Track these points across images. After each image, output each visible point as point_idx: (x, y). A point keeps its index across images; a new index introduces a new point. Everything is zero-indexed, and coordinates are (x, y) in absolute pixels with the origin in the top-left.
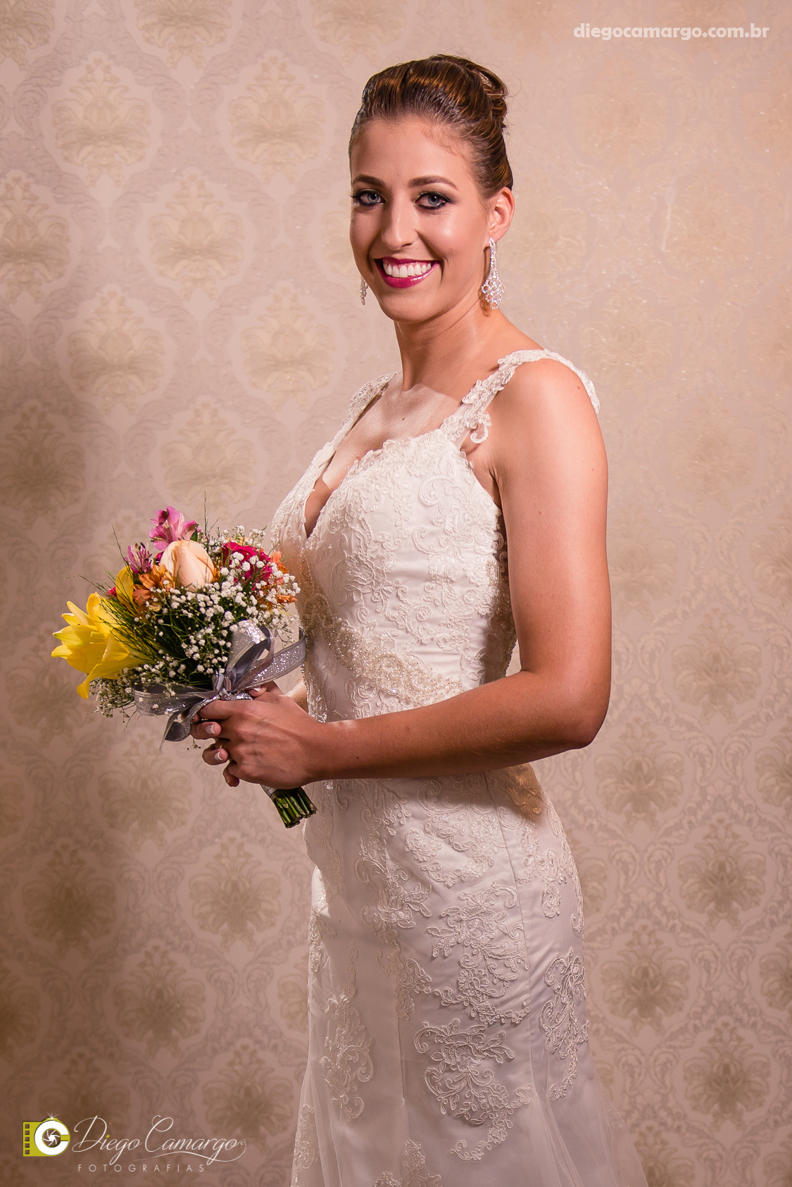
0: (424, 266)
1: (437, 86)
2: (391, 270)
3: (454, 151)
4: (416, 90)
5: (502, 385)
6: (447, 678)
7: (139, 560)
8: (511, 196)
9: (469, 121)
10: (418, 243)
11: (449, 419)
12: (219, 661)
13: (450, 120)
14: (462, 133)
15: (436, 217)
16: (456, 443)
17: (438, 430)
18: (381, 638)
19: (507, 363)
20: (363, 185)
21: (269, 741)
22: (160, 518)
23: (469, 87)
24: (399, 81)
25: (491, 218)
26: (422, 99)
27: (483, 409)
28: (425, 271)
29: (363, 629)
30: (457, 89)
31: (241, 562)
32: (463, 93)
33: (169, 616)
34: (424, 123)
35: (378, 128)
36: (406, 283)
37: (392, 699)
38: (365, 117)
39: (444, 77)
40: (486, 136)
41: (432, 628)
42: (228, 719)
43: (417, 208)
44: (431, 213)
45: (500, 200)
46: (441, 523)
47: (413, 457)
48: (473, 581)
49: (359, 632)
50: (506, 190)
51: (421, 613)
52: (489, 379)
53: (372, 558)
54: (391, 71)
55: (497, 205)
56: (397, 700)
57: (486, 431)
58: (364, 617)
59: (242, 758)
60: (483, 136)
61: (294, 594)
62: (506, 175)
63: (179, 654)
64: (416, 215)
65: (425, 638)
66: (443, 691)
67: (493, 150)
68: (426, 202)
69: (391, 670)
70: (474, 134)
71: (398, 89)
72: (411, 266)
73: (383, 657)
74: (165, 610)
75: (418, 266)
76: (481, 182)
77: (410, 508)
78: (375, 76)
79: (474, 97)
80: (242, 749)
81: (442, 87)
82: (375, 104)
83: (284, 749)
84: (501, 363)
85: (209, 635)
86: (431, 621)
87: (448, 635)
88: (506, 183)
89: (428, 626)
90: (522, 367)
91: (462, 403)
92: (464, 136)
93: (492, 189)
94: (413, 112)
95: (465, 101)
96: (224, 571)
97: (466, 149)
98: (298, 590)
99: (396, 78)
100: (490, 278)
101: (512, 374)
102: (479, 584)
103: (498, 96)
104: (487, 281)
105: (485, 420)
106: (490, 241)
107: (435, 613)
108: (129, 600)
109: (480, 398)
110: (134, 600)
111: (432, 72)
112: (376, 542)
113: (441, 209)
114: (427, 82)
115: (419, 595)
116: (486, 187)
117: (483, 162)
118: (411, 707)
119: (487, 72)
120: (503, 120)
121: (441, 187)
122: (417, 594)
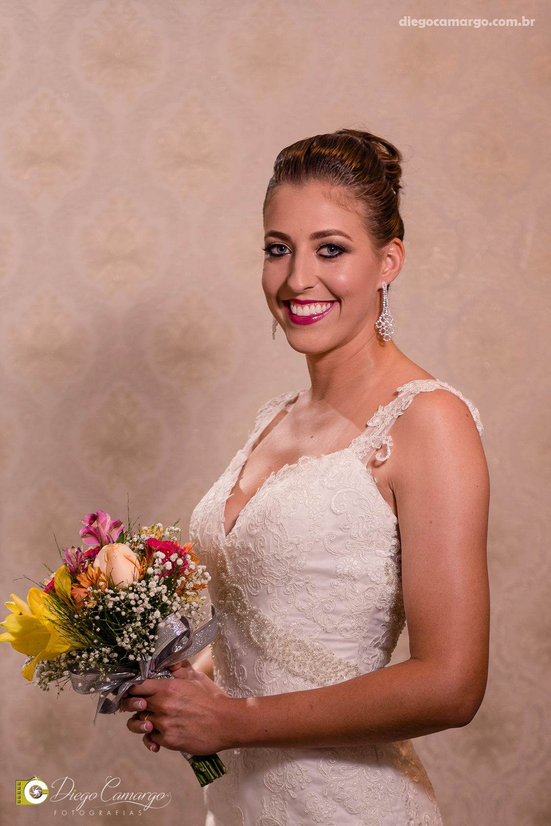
0: (324, 306)
1: (336, 155)
2: (298, 310)
3: (350, 208)
4: (318, 158)
5: (402, 411)
6: (346, 662)
7: (75, 560)
8: (401, 246)
9: (363, 183)
10: (319, 286)
11: (357, 439)
12: (147, 651)
13: (346, 184)
14: (357, 194)
15: (334, 264)
16: (363, 461)
17: (346, 449)
18: (291, 625)
19: (405, 390)
20: (273, 239)
21: (190, 715)
22: (90, 520)
23: (364, 155)
24: (304, 152)
25: (384, 264)
26: (322, 167)
27: (386, 432)
28: (324, 310)
29: (275, 618)
30: (353, 157)
31: (164, 561)
32: (359, 160)
33: (104, 612)
34: (324, 186)
35: (286, 190)
36: (307, 321)
37: (297, 678)
38: (275, 182)
39: (342, 149)
40: (379, 196)
41: (337, 619)
42: (153, 695)
43: (318, 257)
44: (330, 261)
45: (392, 248)
46: (348, 529)
47: (326, 472)
48: (374, 580)
49: (272, 619)
50: (397, 240)
51: (326, 605)
52: (390, 405)
53: (287, 558)
54: (299, 145)
55: (389, 254)
56: (302, 680)
57: (389, 450)
58: (276, 607)
59: (165, 730)
60: (376, 196)
61: (206, 582)
62: (397, 228)
63: (111, 642)
64: (317, 263)
65: (329, 627)
66: (342, 673)
67: (384, 207)
68: (325, 251)
69: (297, 653)
70: (367, 194)
71: (303, 159)
72: (312, 306)
73: (291, 641)
74: (101, 607)
75: (319, 306)
76: (373, 234)
77: (322, 516)
78: (285, 149)
79: (369, 163)
80: (166, 722)
81: (339, 157)
82: (283, 172)
83: (203, 722)
84: (399, 391)
85: (138, 627)
86: (334, 612)
87: (349, 625)
88: (397, 234)
89: (331, 616)
90: (421, 396)
91: (367, 426)
92: (358, 196)
93: (383, 240)
94: (314, 177)
95: (360, 167)
96: (150, 571)
97: (361, 207)
98: (210, 578)
99: (302, 149)
100: (383, 315)
101: (411, 401)
102: (378, 583)
103: (394, 162)
104: (381, 318)
105: (388, 441)
106: (384, 285)
107: (340, 606)
108: (67, 596)
109: (383, 422)
110: (72, 597)
111: (333, 143)
112: (291, 543)
113: (339, 258)
114: (327, 152)
115: (326, 590)
116: (379, 238)
117: (375, 217)
118: (314, 687)
119: (386, 142)
120: (398, 182)
121: (337, 239)
122: (324, 589)
